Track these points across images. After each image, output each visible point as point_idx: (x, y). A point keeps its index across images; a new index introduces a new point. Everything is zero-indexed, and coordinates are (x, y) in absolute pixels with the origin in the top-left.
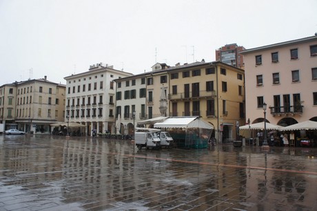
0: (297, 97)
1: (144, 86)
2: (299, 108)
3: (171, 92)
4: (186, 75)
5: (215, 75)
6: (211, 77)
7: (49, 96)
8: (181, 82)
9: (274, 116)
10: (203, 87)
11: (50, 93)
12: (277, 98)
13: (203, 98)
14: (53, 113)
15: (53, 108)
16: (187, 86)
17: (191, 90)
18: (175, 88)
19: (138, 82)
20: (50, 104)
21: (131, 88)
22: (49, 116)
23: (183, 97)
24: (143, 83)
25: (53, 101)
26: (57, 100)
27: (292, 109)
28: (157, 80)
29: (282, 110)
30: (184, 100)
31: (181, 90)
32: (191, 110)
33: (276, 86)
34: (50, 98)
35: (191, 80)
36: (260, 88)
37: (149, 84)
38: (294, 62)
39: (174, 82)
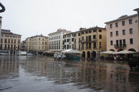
0: (124, 40)
1: (73, 37)
2: (125, 45)
3: (82, 39)
4: (87, 33)
5: (96, 32)
6: (95, 33)
7: (43, 41)
8: (85, 35)
9: (116, 48)
10: (92, 37)
11: (43, 40)
12: (117, 41)
13: (92, 42)
14: (44, 48)
15: (44, 46)
16: (87, 37)
17: (88, 38)
18: (83, 37)
19: (71, 35)
20: (43, 44)
21: (69, 38)
22: (43, 49)
23: (86, 41)
24: (73, 36)
25: (44, 43)
26: (46, 43)
27: (122, 46)
28: (77, 35)
29: (119, 46)
30: (86, 42)
31: (85, 38)
32: (88, 46)
33: (117, 36)
34: (43, 42)
35: (88, 35)
36: (112, 37)
37: (75, 36)
38: (123, 26)
39: (83, 35)
